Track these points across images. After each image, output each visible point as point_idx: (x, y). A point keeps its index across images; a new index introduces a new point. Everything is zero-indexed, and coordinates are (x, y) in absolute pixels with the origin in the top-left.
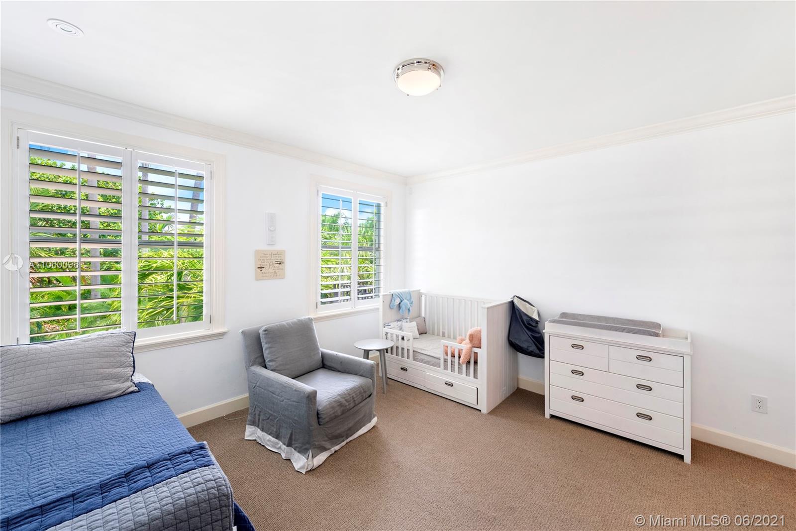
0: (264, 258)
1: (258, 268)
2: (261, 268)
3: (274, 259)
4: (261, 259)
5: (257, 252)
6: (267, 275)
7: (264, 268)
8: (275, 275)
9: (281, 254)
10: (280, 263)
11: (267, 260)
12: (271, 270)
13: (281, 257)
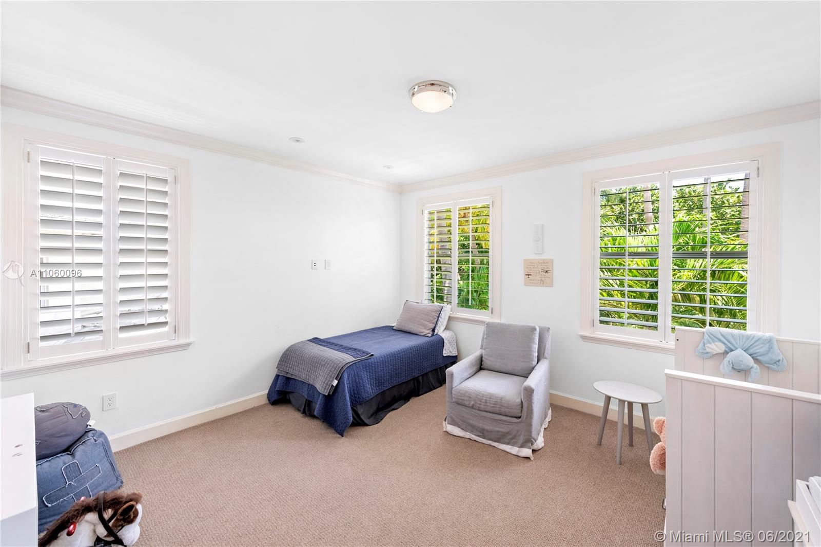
0: (531, 267)
1: (526, 275)
2: (528, 275)
3: (541, 267)
4: (529, 267)
5: (525, 261)
6: (534, 282)
7: (531, 275)
8: (542, 283)
9: (547, 263)
10: (546, 272)
11: (534, 268)
12: (538, 278)
13: (547, 266)
